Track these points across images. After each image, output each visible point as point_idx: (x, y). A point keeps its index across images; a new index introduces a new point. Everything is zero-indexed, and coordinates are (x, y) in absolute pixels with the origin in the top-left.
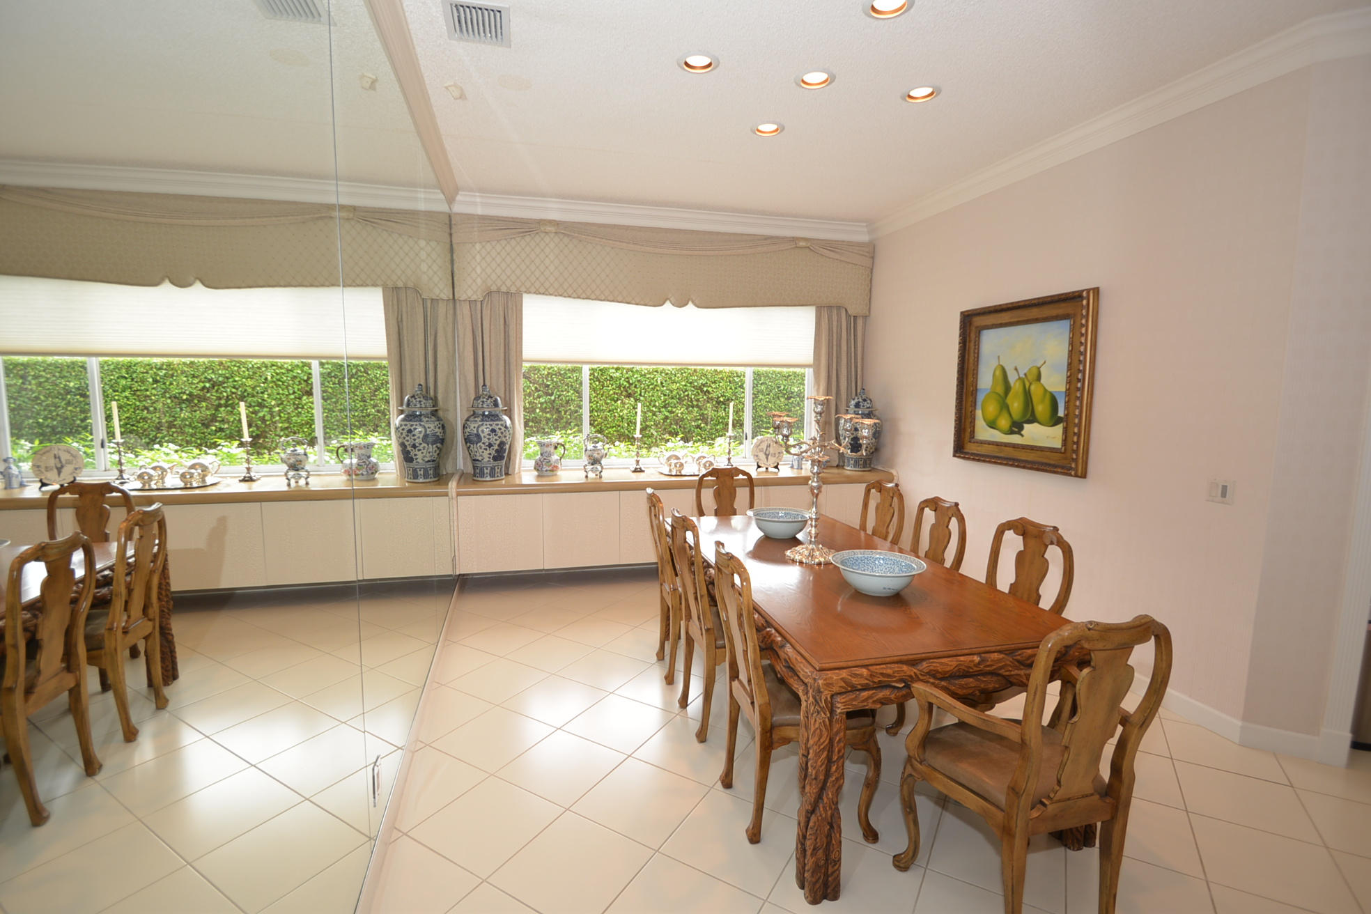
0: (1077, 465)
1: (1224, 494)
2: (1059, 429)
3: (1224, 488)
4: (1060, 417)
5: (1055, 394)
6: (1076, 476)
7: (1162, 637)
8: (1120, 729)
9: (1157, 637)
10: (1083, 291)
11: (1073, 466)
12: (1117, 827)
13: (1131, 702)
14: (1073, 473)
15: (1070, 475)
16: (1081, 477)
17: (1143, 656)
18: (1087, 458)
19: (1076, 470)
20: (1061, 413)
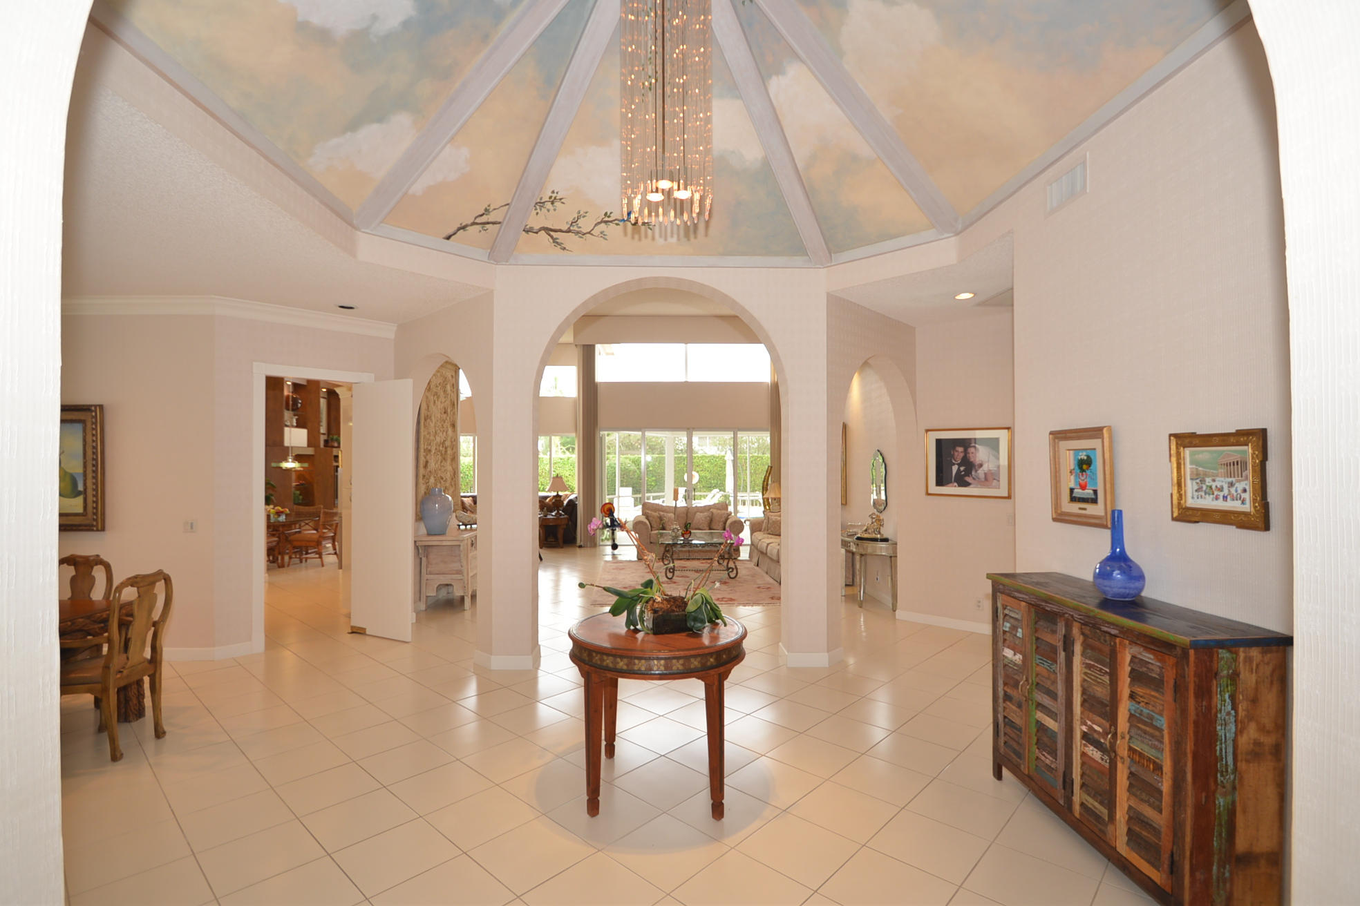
0: (97, 523)
1: (192, 527)
2: (80, 500)
3: (192, 524)
4: (80, 491)
5: (76, 476)
6: (98, 530)
7: (167, 580)
8: (153, 629)
9: (165, 579)
10: (92, 406)
11: (95, 523)
12: (157, 675)
13: (156, 616)
14: (95, 529)
15: (93, 530)
16: (101, 531)
17: (160, 587)
18: (104, 517)
19: (97, 526)
20: (81, 488)
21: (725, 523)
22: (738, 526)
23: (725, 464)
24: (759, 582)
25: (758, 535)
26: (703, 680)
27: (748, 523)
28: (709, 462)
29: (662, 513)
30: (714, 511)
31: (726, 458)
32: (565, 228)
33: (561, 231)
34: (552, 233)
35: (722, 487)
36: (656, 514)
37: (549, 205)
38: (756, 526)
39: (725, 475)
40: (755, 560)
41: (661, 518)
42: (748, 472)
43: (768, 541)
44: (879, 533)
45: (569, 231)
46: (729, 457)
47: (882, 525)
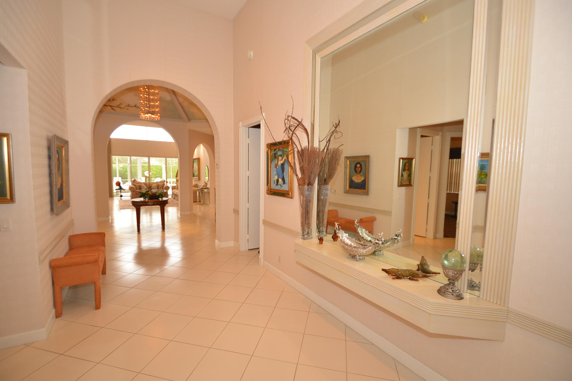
21: (163, 187)
22: (168, 188)
23: (162, 169)
24: (174, 202)
25: (174, 190)
26: (159, 205)
27: (171, 187)
28: (155, 168)
29: (140, 184)
30: (159, 183)
31: (162, 166)
32: (116, 106)
33: (115, 107)
34: (112, 107)
35: (161, 177)
36: (138, 185)
37: (112, 101)
38: (173, 188)
39: (162, 173)
40: (173, 197)
41: (140, 186)
42: (171, 172)
43: (177, 191)
44: (206, 186)
45: (117, 107)
46: (164, 167)
47: (207, 185)
